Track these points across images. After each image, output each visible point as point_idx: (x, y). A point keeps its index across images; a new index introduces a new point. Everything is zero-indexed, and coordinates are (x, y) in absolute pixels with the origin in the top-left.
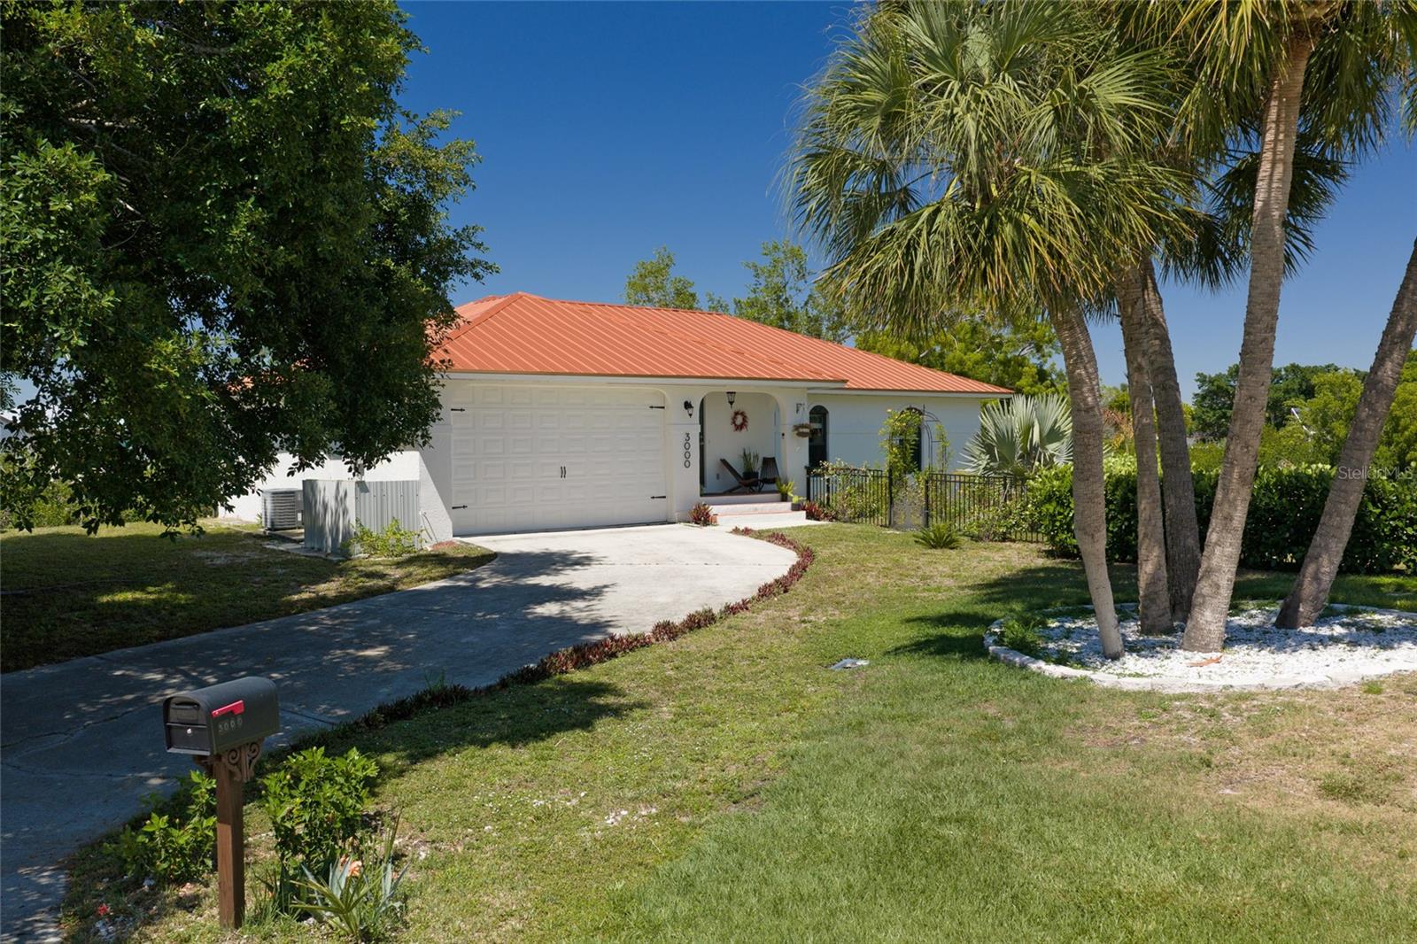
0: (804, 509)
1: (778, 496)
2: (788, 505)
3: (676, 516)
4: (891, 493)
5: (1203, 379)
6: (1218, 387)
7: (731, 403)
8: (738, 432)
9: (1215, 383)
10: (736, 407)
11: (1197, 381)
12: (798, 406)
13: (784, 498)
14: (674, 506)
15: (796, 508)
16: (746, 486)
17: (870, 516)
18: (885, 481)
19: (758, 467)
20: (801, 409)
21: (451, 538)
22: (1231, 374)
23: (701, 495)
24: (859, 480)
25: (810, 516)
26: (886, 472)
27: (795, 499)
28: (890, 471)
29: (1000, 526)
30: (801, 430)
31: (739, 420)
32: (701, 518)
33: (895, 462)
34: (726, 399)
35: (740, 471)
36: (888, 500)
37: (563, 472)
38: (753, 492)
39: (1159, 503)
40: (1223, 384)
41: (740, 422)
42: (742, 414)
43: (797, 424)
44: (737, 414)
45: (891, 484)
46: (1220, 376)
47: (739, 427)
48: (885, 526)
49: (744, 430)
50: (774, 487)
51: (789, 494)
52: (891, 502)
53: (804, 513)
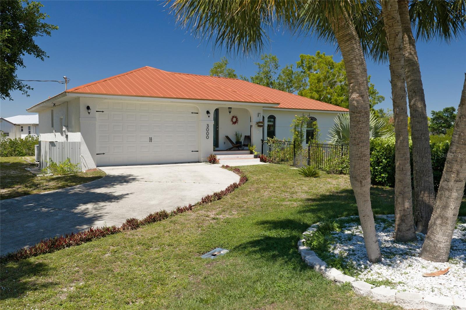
0: (259, 157)
1: (249, 152)
2: (252, 156)
3: (202, 160)
4: (294, 151)
5: (433, 113)
6: (439, 116)
7: (230, 112)
8: (234, 125)
9: (438, 114)
10: (232, 114)
11: (432, 113)
12: (259, 114)
13: (252, 153)
14: (201, 155)
15: (256, 157)
16: (237, 147)
17: (286, 161)
18: (292, 146)
19: (242, 140)
20: (259, 115)
21: (95, 167)
22: (444, 111)
23: (214, 151)
24: (282, 145)
25: (262, 160)
26: (292, 143)
27: (256, 153)
28: (294, 142)
29: (339, 167)
30: (259, 124)
31: (234, 120)
32: (213, 160)
33: (296, 138)
34: (228, 111)
35: (234, 141)
36: (293, 154)
37: (151, 140)
38: (239, 150)
39: (409, 161)
40: (441, 115)
41: (235, 121)
42: (236, 117)
43: (258, 121)
44: (233, 117)
45: (295, 147)
46: (440, 112)
47: (234, 123)
48: (292, 166)
49: (236, 124)
50: (247, 148)
51: (253, 151)
52: (295, 156)
53: (259, 159)
